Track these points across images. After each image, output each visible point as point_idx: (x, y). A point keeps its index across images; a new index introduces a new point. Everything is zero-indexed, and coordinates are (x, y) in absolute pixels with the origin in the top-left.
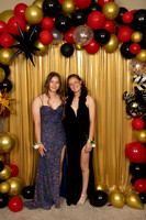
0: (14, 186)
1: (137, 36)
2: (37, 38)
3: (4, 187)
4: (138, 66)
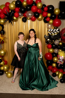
0: (5, 68)
1: (49, 15)
2: (13, 15)
3: (2, 68)
4: (50, 26)
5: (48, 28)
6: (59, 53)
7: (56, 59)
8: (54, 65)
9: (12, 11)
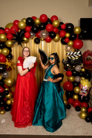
3: (9, 102)
4: (69, 48)
5: (67, 51)
6: (81, 82)
7: (77, 90)
8: (76, 97)
9: (21, 30)
